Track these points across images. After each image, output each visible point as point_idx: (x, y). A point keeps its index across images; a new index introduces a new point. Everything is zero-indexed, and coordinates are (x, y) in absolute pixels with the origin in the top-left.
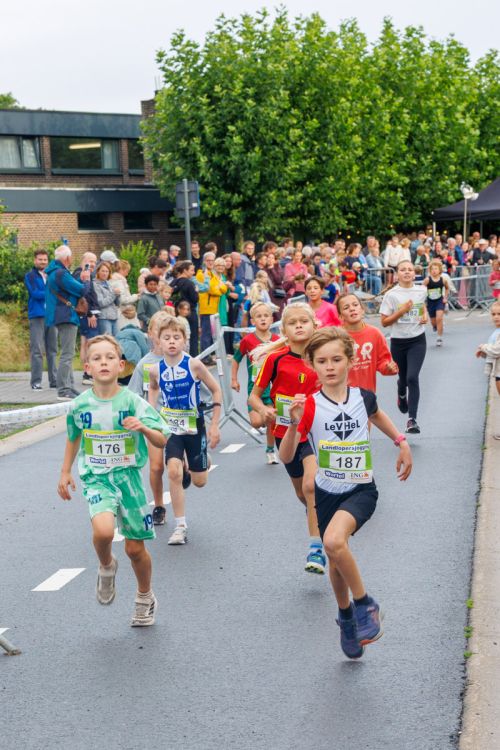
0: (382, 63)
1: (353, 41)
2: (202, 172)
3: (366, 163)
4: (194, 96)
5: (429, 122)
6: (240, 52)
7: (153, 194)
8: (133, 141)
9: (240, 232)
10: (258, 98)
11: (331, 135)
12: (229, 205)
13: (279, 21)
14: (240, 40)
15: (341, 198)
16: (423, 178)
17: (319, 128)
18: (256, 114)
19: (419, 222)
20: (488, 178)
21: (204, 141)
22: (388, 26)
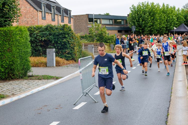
0: (163, 9)
1: (158, 6)
2: (136, 25)
3: (160, 24)
4: (135, 14)
5: (169, 18)
6: (142, 7)
7: (129, 28)
8: (126, 20)
9: (141, 34)
10: (144, 14)
11: (155, 20)
12: (140, 29)
13: (147, 3)
14: (142, 6)
15: (156, 29)
16: (168, 26)
17: (153, 19)
18: (144, 16)
19: (168, 33)
20: (178, 26)
21: (136, 20)
22: (164, 4)
